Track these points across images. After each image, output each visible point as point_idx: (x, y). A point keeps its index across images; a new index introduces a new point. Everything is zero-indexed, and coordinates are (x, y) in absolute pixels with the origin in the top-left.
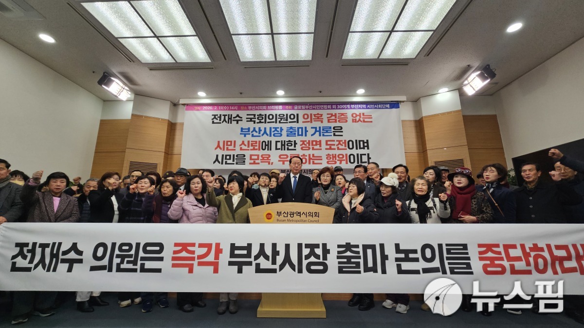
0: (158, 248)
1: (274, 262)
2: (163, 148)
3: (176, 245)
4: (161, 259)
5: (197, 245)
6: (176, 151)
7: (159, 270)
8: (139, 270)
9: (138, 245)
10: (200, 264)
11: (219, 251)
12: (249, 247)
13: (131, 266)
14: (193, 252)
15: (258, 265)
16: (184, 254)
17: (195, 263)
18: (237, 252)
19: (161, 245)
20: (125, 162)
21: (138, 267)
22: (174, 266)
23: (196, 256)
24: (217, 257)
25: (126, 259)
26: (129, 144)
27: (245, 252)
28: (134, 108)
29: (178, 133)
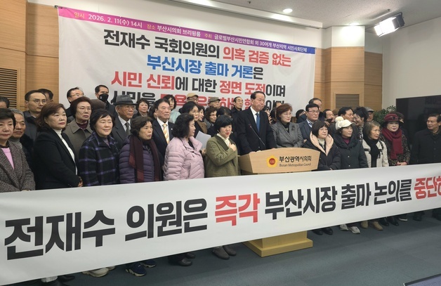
0: (200, 205)
1: (300, 207)
3: (218, 199)
4: (205, 216)
5: (237, 198)
6: (39, 51)
7: (204, 227)
8: (183, 230)
9: (179, 204)
10: (242, 215)
11: (257, 201)
12: (280, 195)
13: (174, 227)
14: (234, 205)
15: (288, 210)
16: (227, 208)
17: (237, 215)
18: (271, 200)
19: (203, 202)
21: (183, 227)
22: (218, 220)
23: (237, 208)
24: (255, 207)
25: (168, 221)
27: (278, 200)
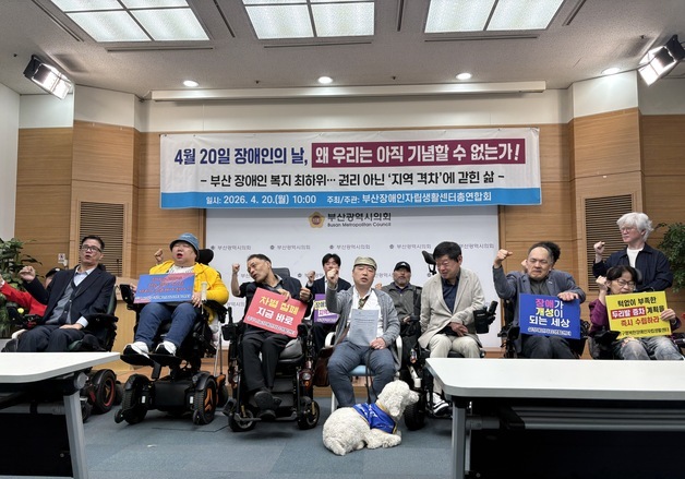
2: (129, 178)
6: (150, 181)
20: (73, 202)
26: (76, 173)
28: (77, 109)
29: (151, 150)
